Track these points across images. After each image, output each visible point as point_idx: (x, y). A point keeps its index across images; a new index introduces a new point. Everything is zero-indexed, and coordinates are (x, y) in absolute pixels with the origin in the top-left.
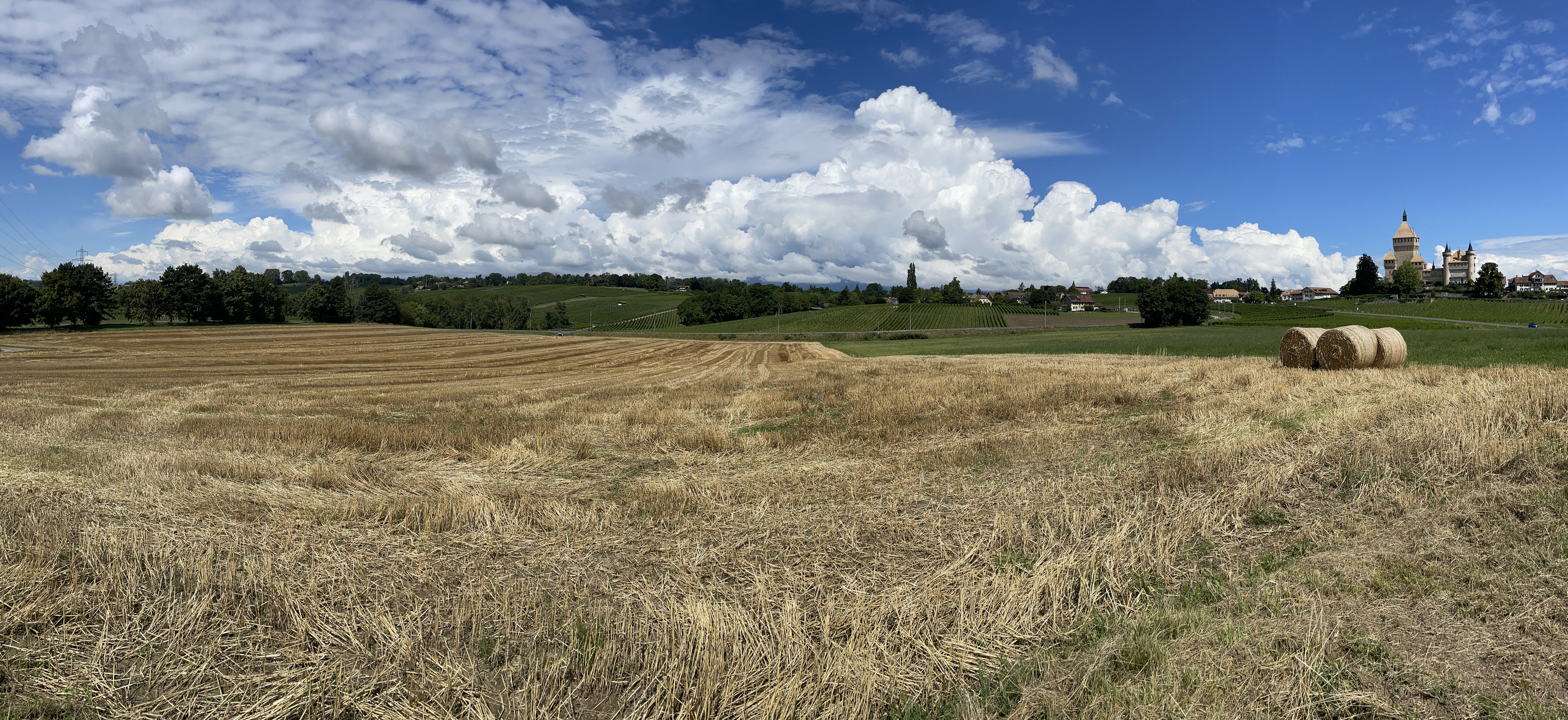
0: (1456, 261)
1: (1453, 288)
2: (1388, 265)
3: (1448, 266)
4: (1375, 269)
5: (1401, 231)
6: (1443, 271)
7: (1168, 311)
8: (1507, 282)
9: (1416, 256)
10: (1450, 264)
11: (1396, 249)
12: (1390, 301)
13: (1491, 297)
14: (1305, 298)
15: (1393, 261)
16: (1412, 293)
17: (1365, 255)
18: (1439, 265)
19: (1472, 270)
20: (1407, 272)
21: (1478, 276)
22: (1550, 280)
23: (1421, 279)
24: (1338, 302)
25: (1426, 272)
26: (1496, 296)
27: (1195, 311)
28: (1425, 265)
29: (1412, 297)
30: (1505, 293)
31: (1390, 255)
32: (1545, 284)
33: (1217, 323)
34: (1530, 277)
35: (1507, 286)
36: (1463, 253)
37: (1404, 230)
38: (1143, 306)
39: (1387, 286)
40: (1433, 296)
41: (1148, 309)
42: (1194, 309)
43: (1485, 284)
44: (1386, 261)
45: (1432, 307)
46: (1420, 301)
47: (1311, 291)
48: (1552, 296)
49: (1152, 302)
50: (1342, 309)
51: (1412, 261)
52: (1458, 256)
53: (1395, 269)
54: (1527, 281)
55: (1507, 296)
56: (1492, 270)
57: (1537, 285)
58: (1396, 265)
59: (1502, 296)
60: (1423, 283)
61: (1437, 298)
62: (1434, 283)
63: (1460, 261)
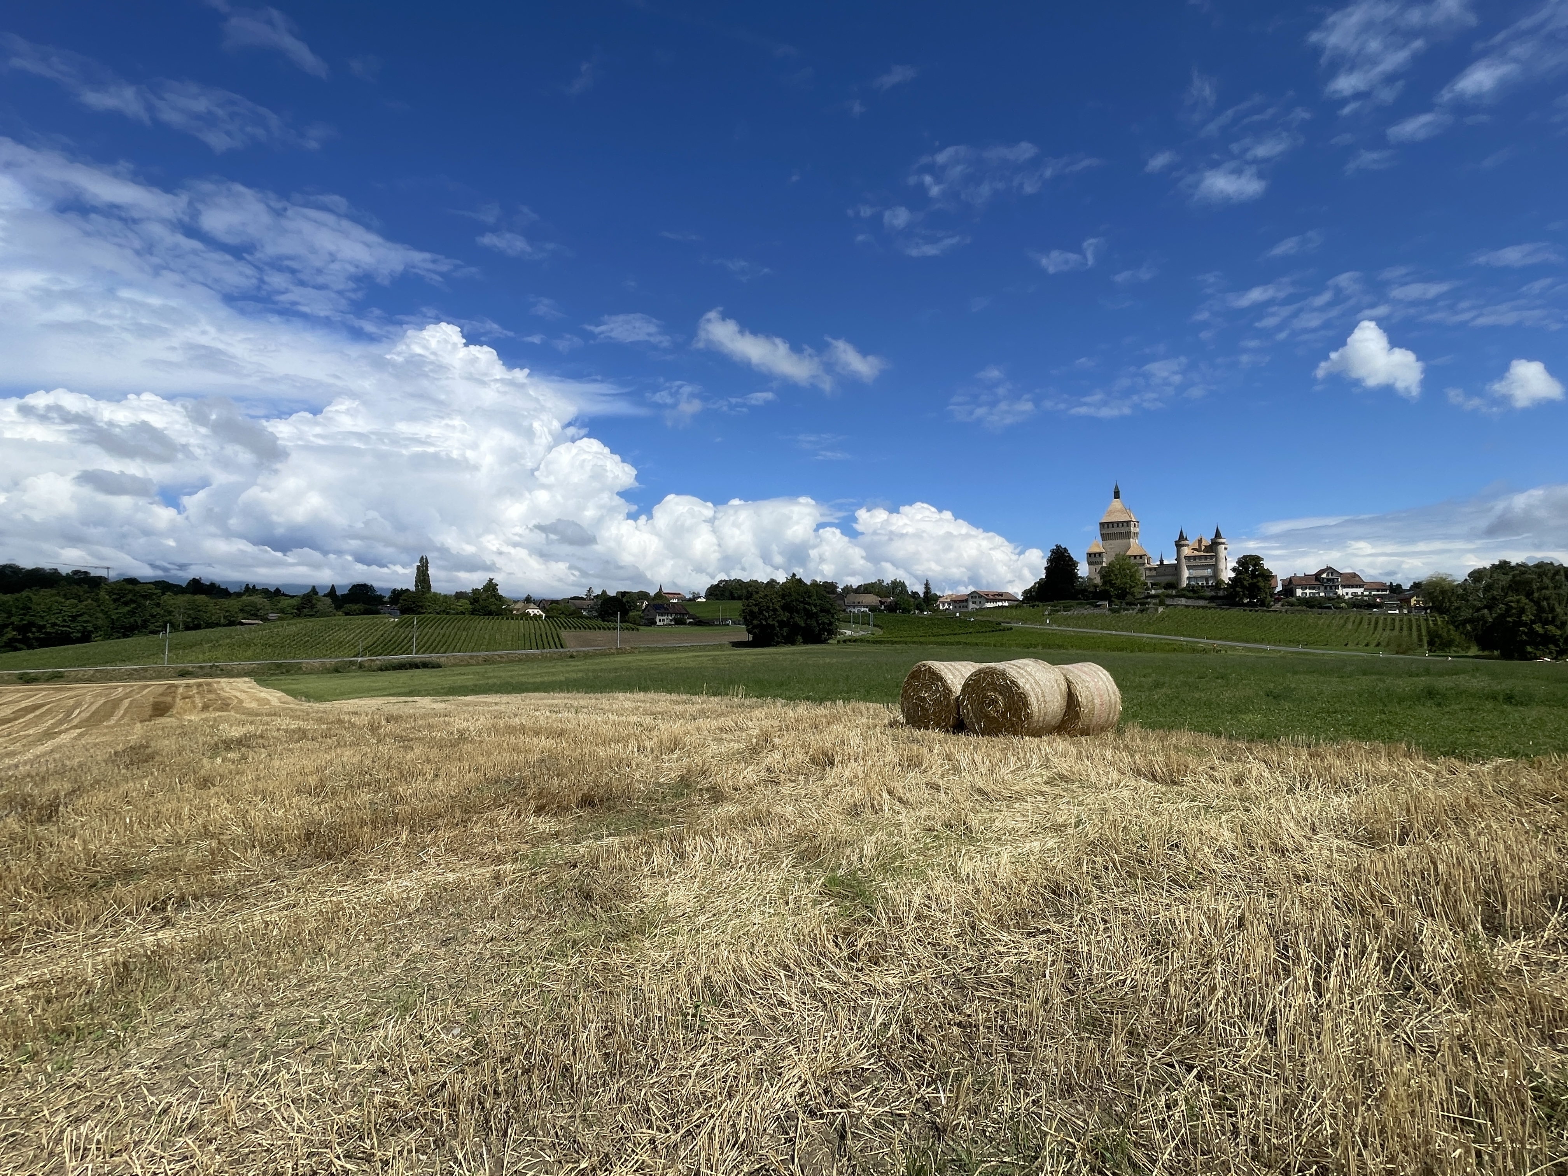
0: (1196, 553)
1: (1193, 592)
2: (1093, 559)
3: (1184, 560)
4: (1073, 564)
5: (1111, 513)
6: (1176, 569)
7: (782, 624)
8: (1280, 584)
9: (1135, 546)
10: (1188, 558)
11: (1104, 537)
12: (1097, 611)
13: (1255, 605)
14: (971, 606)
15: (1100, 554)
16: (1129, 598)
17: (1058, 547)
18: (1170, 561)
19: (1222, 565)
20: (1122, 569)
21: (1233, 575)
22: (1352, 580)
23: (1143, 578)
24: (1019, 611)
25: (1150, 569)
26: (1263, 603)
27: (819, 624)
28: (1149, 559)
29: (1130, 604)
30: (1278, 600)
31: (1097, 545)
32: (1344, 587)
33: (850, 641)
34: (1317, 576)
35: (1279, 588)
36: (1207, 542)
37: (1116, 511)
38: (749, 619)
39: (1091, 589)
40: (1162, 603)
41: (755, 622)
42: (817, 621)
43: (1243, 587)
44: (1090, 555)
45: (1162, 619)
46: (1142, 611)
47: (981, 596)
48: (1357, 604)
49: (761, 612)
50: (1025, 621)
51: (1128, 553)
52: (1200, 546)
53: (1104, 565)
54: (1314, 582)
55: (1280, 603)
56: (1254, 566)
57: (1331, 588)
58: (1105, 560)
59: (1272, 603)
60: (1146, 584)
61: (1168, 606)
62: (1163, 585)
63: (1202, 554)
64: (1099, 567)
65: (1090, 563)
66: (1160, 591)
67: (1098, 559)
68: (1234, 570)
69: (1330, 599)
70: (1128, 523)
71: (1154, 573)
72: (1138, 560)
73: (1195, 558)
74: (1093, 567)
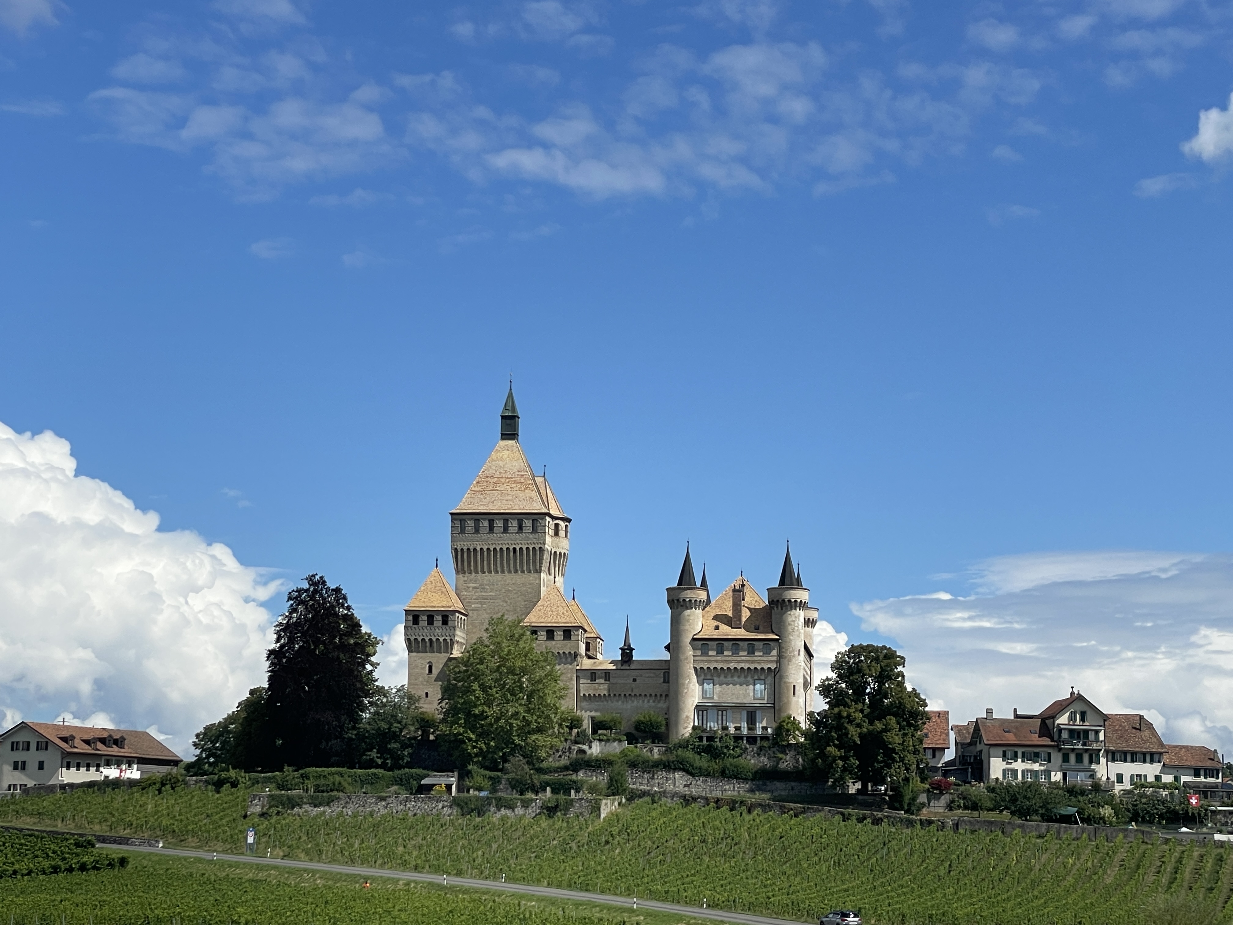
0: (726, 631)
1: (709, 752)
2: (424, 632)
3: (689, 652)
5: (488, 484)
8: (948, 740)
10: (701, 644)
11: (464, 562)
12: (419, 806)
15: (446, 617)
16: (519, 766)
17: (317, 583)
19: (793, 675)
21: (820, 704)
23: (569, 704)
24: (172, 801)
25: (593, 675)
26: (897, 797)
28: (589, 643)
29: (521, 785)
30: (940, 790)
32: (1113, 756)
34: (1046, 723)
35: (950, 754)
36: (757, 597)
39: (412, 731)
40: (616, 787)
43: (848, 745)
44: (414, 617)
45: (608, 838)
46: (551, 810)
47: (44, 745)
48: (1141, 810)
50: (181, 836)
51: (533, 619)
52: (737, 607)
53: (456, 653)
54: (1035, 739)
55: (945, 799)
56: (881, 679)
57: (1079, 759)
58: (460, 636)
59: (923, 798)
60: (575, 723)
61: (633, 796)
62: (625, 726)
63: (741, 633)
64: (439, 660)
65: (412, 645)
66: (616, 748)
67: (438, 632)
68: (825, 689)
69: (1072, 792)
70: (537, 518)
71: (602, 688)
72: (559, 645)
73: (720, 644)
74: (423, 659)
